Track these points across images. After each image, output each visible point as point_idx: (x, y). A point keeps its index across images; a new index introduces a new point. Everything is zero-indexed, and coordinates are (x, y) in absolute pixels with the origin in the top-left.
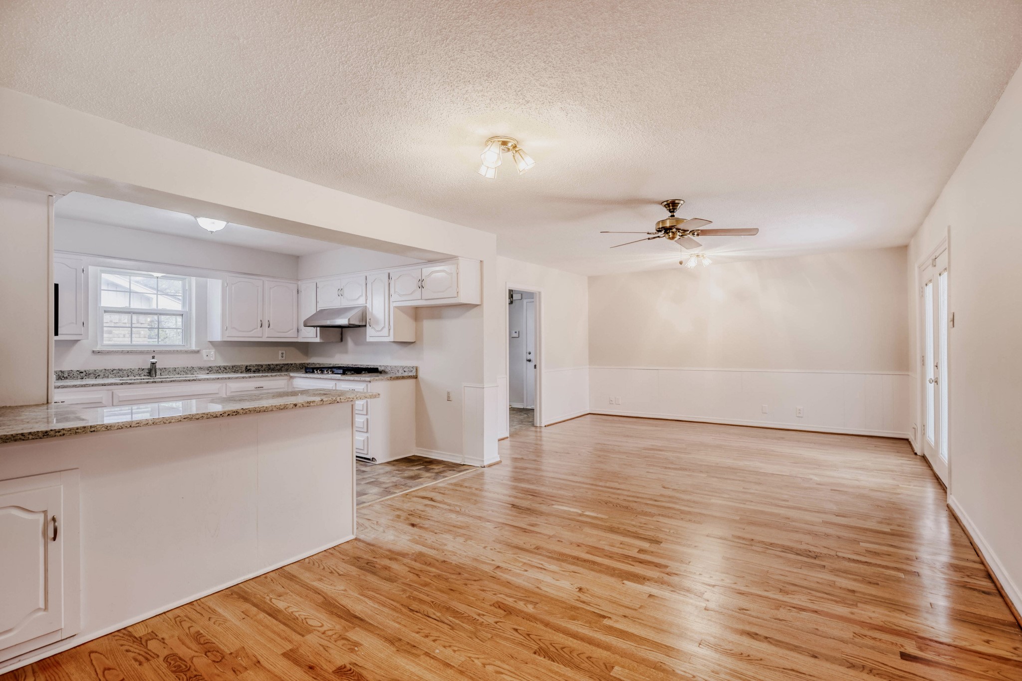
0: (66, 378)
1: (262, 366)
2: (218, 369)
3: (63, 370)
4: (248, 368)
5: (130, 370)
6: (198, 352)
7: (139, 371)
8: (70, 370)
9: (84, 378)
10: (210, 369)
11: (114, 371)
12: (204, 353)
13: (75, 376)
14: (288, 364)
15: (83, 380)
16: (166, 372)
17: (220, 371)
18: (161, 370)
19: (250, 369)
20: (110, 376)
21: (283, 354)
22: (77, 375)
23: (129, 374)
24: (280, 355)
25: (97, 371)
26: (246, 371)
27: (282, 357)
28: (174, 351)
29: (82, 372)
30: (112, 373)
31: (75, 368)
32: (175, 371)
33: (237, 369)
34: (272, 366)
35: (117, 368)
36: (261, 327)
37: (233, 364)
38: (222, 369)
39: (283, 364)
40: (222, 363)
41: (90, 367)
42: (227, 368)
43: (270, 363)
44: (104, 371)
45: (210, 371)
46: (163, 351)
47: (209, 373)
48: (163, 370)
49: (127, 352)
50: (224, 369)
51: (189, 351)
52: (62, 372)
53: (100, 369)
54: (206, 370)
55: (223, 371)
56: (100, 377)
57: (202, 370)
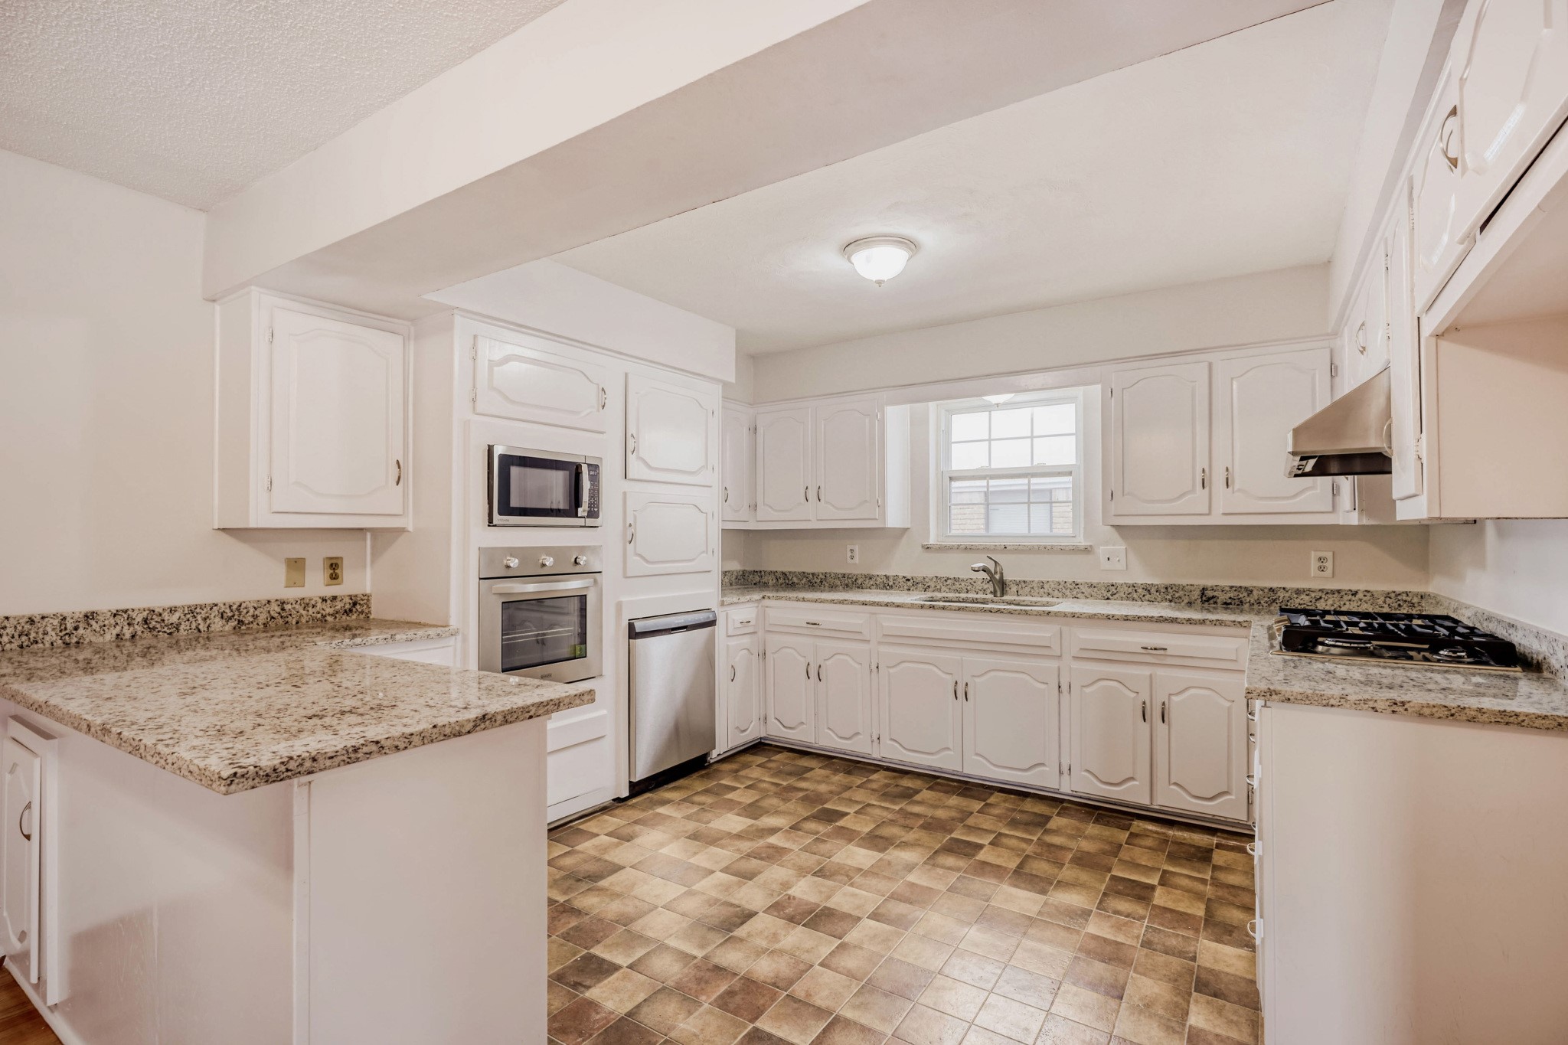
0: (891, 587)
1: (1249, 591)
2: (1130, 590)
3: (888, 574)
4: (1209, 594)
5: (970, 581)
6: (1087, 550)
7: (984, 584)
8: (895, 575)
9: (912, 589)
10: (1113, 589)
11: (949, 581)
12: (1102, 551)
13: (901, 585)
14: (1339, 591)
15: (911, 592)
16: (1027, 589)
17: (1135, 595)
18: (1018, 584)
19: (1213, 597)
20: (943, 588)
21: (1324, 560)
22: (902, 583)
23: (968, 588)
24: (1314, 565)
25: (927, 580)
26: (1203, 602)
27: (1322, 569)
28: (1039, 547)
29: (908, 580)
30: (945, 583)
31: (901, 574)
32: (1042, 587)
33: (1177, 595)
34: (1281, 594)
35: (952, 577)
36: (1202, 486)
37: (1168, 581)
38: (1140, 590)
39: (1321, 590)
40: (1142, 578)
41: (918, 573)
42: (1153, 590)
43: (1274, 585)
44: (934, 579)
45: (1112, 595)
46: (1021, 547)
47: (1111, 597)
48: (1020, 586)
49: (965, 547)
50: (1146, 593)
51: (1067, 548)
52: (887, 577)
53: (931, 575)
54: (1103, 592)
55: (1144, 596)
56: (930, 589)
57: (1096, 589)
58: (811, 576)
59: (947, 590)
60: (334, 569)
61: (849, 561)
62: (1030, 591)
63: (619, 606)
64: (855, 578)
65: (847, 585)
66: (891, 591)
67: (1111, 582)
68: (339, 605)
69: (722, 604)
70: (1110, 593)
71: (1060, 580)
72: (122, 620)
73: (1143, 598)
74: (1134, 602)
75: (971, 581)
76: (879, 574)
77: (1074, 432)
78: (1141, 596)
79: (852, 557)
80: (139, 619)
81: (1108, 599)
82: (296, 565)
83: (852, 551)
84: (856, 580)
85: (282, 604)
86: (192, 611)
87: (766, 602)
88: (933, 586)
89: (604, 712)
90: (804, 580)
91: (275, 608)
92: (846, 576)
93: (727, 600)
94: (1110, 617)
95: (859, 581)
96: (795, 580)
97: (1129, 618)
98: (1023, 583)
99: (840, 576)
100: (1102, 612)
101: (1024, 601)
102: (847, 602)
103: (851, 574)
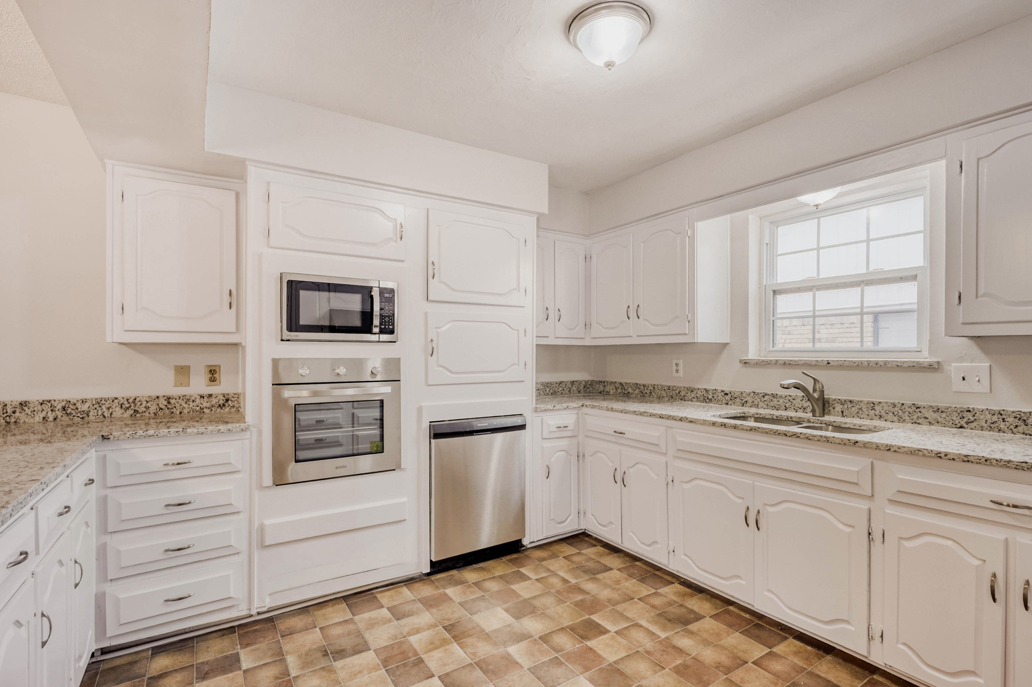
0: (711, 400)
2: (995, 418)
3: (708, 388)
6: (933, 368)
7: (804, 401)
8: (714, 389)
9: (729, 403)
10: (969, 416)
11: (767, 397)
12: (954, 369)
13: (719, 399)
15: (729, 406)
16: (855, 410)
17: (1002, 426)
18: (843, 403)
20: (761, 404)
22: (721, 397)
23: (787, 405)
25: (744, 395)
28: (869, 363)
29: (726, 394)
31: (719, 388)
32: (873, 409)
35: (770, 393)
38: (1010, 420)
40: (1013, 404)
41: (736, 388)
42: (1030, 421)
44: (752, 395)
45: (967, 423)
46: (846, 364)
47: (965, 425)
48: (846, 406)
49: (783, 362)
50: (1020, 423)
51: (905, 365)
52: (707, 391)
53: (748, 391)
54: (954, 418)
55: (1016, 426)
56: (748, 404)
57: (944, 415)
58: (642, 387)
59: (765, 406)
60: (213, 374)
61: (675, 374)
62: (858, 413)
63: (420, 410)
64: (678, 390)
65: (672, 397)
66: (711, 404)
67: (966, 406)
68: (214, 401)
69: (536, 410)
70: (965, 420)
71: (896, 402)
72: (46, 407)
73: (1015, 430)
74: (1001, 434)
75: (790, 398)
76: (700, 387)
77: (922, 229)
78: (1012, 427)
79: (677, 371)
80: (59, 407)
81: (961, 427)
82: (183, 372)
83: (677, 365)
84: (679, 392)
85: (168, 399)
86: (99, 402)
87: (585, 410)
88: (750, 401)
89: (405, 499)
90: (637, 390)
91: (163, 403)
92: (671, 388)
93: (543, 406)
94: (942, 455)
95: (682, 394)
96: (630, 390)
97: (970, 459)
98: (849, 403)
99: (666, 388)
101: (846, 423)
102: (646, 414)
103: (675, 386)
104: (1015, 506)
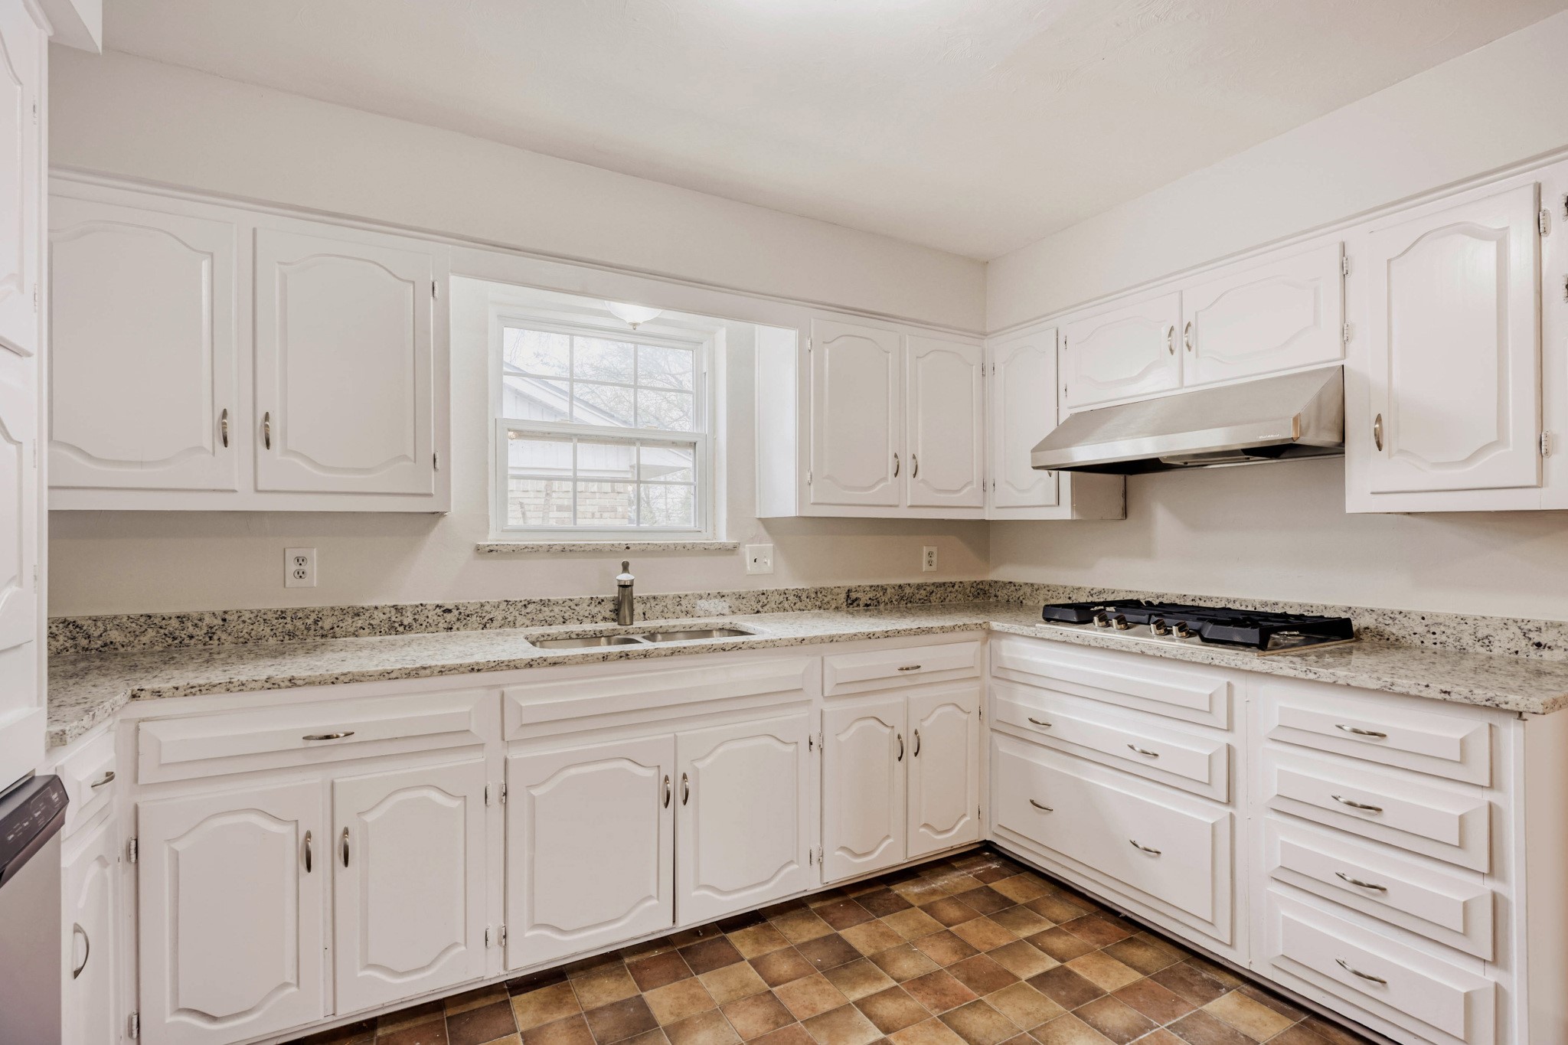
0: (408, 628)
1: (884, 589)
2: (781, 599)
3: (400, 603)
4: (853, 595)
5: (569, 603)
6: (732, 550)
8: (418, 603)
9: (455, 627)
10: (763, 599)
11: (531, 607)
12: (748, 551)
13: (431, 621)
14: (944, 584)
16: (659, 608)
17: (786, 604)
18: (644, 601)
19: (856, 599)
20: (520, 620)
21: (930, 554)
22: (435, 617)
24: (925, 558)
25: (487, 608)
26: (848, 605)
27: (930, 563)
28: (676, 546)
29: (449, 611)
30: (524, 611)
31: (431, 601)
33: (826, 600)
34: (908, 591)
35: (537, 598)
36: (896, 475)
37: (818, 585)
38: (791, 598)
39: (933, 584)
40: (790, 583)
41: (468, 597)
42: (804, 597)
43: (901, 581)
44: (503, 606)
45: (762, 607)
46: (650, 548)
47: (761, 610)
48: (648, 605)
49: (560, 548)
50: (797, 600)
51: (712, 547)
52: (398, 609)
53: (494, 600)
54: (752, 603)
55: (795, 604)
56: (495, 623)
57: (744, 601)
58: (175, 623)
59: (528, 622)
61: (291, 580)
62: (663, 612)
64: (313, 616)
65: (291, 635)
66: (412, 635)
67: (761, 589)
70: (761, 604)
71: (702, 592)
73: (794, 607)
74: (786, 613)
75: (571, 604)
76: (380, 603)
78: (792, 605)
79: (302, 575)
81: (758, 612)
83: (300, 560)
84: (316, 622)
88: (500, 618)
90: (151, 633)
92: (289, 615)
95: (327, 624)
96: (115, 636)
98: (652, 601)
99: (269, 616)
100: (862, 631)
101: (674, 627)
103: (303, 609)
104: (907, 669)
